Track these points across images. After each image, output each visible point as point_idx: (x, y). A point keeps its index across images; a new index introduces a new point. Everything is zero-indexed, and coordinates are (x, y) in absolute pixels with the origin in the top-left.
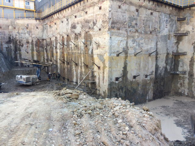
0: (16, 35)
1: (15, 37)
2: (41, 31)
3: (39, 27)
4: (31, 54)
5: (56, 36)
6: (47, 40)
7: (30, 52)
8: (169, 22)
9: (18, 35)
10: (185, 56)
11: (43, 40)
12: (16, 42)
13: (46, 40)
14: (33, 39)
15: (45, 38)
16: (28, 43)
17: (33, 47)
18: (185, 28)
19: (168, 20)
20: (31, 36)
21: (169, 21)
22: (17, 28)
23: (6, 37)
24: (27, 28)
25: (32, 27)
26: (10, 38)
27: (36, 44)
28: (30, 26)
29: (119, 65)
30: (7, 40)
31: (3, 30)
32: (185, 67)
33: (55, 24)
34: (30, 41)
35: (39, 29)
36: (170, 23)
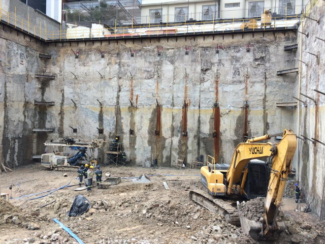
8: (25, 57)
10: (53, 107)
18: (52, 69)
19: (23, 54)
21: (25, 55)
32: (54, 122)
36: (27, 59)
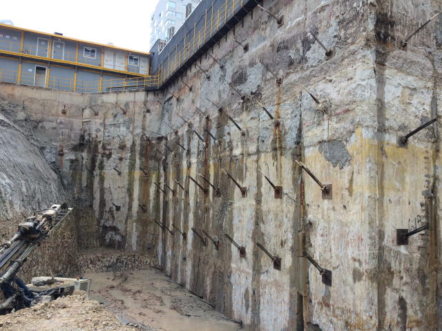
0: (98, 131)
1: (94, 136)
2: (157, 117)
3: (152, 108)
4: (127, 177)
5: (191, 120)
6: (169, 138)
7: (126, 171)
9: (102, 129)
11: (160, 139)
12: (96, 146)
13: (166, 139)
14: (136, 138)
15: (164, 135)
16: (122, 147)
17: (133, 159)
20: (132, 133)
22: (101, 114)
23: (75, 136)
24: (125, 113)
25: (137, 109)
26: (82, 137)
27: (141, 150)
28: (131, 106)
29: (408, 179)
30: (76, 142)
31: (69, 117)
33: (191, 89)
34: (129, 144)
35: (153, 113)
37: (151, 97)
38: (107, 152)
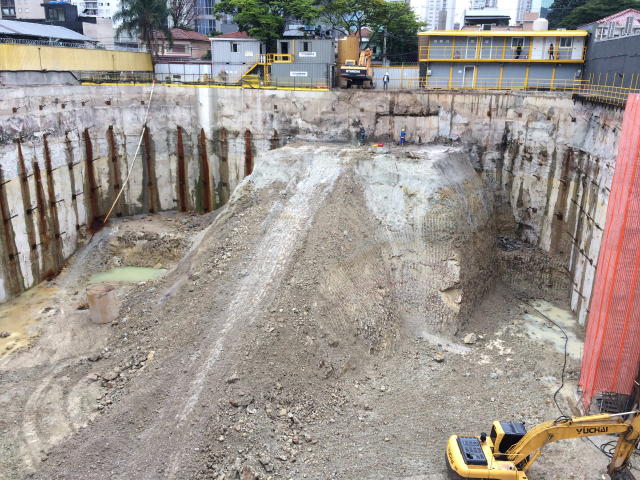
0: (520, 133)
1: (516, 137)
2: (582, 128)
3: (578, 117)
4: (546, 183)
7: (545, 177)
9: (525, 132)
11: (582, 153)
12: (518, 147)
13: (589, 156)
14: (559, 146)
15: (586, 151)
16: (544, 154)
17: (553, 167)
20: (555, 140)
22: (524, 116)
23: (498, 136)
24: (549, 119)
25: (562, 116)
26: (505, 137)
28: (556, 112)
30: (500, 141)
31: (494, 119)
34: (550, 152)
35: (578, 123)
37: (578, 105)
38: (528, 156)
